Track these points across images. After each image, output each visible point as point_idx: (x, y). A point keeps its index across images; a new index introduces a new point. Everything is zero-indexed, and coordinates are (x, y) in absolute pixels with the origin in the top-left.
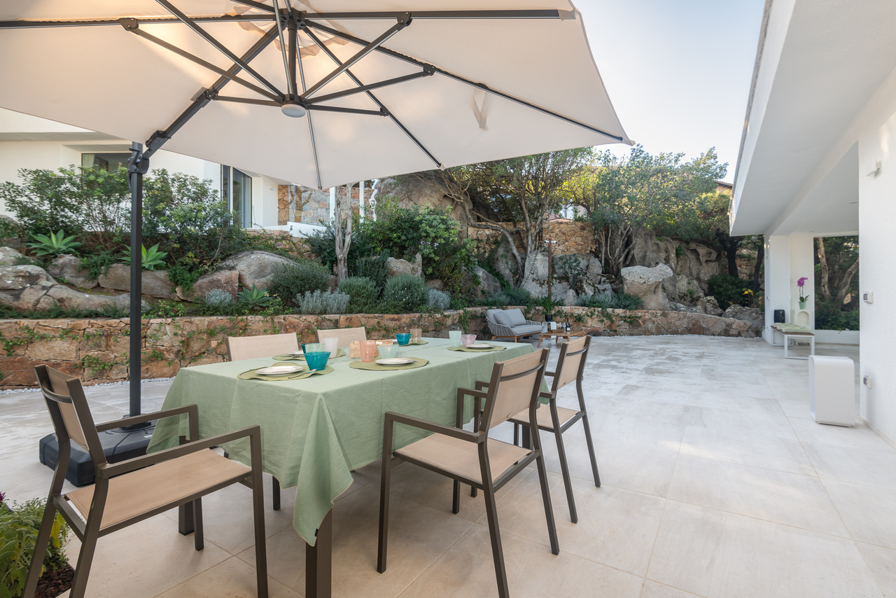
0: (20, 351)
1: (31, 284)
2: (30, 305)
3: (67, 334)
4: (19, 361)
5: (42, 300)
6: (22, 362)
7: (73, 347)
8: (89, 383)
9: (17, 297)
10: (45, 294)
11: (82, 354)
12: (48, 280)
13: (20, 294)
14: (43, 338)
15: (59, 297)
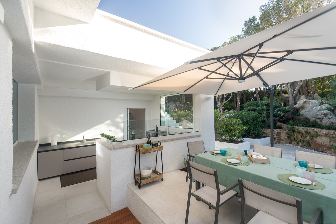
0: (314, 139)
1: (325, 117)
2: (324, 124)
3: (326, 135)
4: (314, 142)
5: (327, 122)
6: (315, 142)
7: (328, 140)
8: (333, 155)
9: (321, 121)
10: (329, 121)
11: (331, 143)
12: (331, 115)
13: (322, 120)
14: (319, 135)
15: (332, 122)
